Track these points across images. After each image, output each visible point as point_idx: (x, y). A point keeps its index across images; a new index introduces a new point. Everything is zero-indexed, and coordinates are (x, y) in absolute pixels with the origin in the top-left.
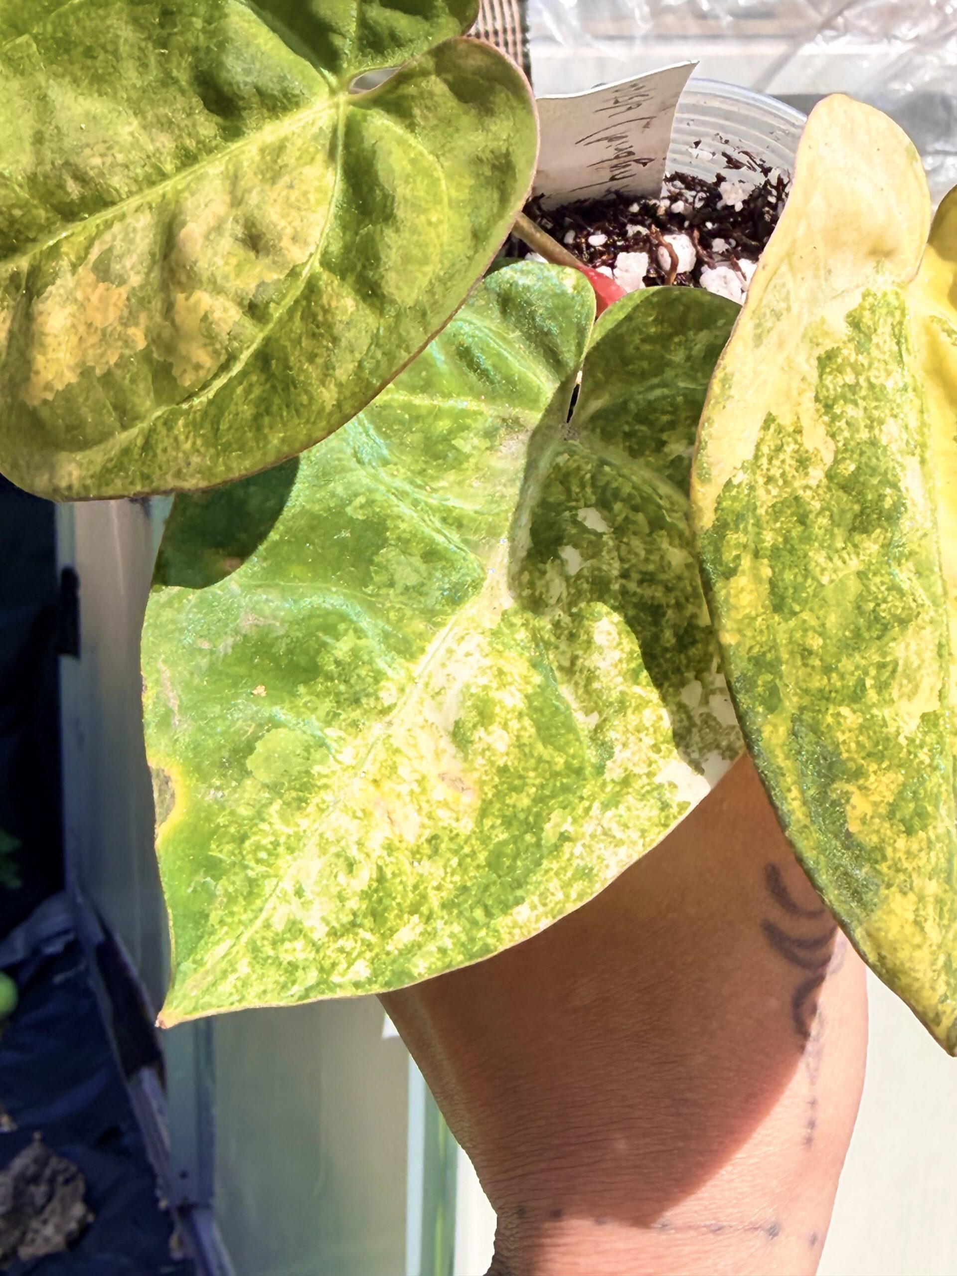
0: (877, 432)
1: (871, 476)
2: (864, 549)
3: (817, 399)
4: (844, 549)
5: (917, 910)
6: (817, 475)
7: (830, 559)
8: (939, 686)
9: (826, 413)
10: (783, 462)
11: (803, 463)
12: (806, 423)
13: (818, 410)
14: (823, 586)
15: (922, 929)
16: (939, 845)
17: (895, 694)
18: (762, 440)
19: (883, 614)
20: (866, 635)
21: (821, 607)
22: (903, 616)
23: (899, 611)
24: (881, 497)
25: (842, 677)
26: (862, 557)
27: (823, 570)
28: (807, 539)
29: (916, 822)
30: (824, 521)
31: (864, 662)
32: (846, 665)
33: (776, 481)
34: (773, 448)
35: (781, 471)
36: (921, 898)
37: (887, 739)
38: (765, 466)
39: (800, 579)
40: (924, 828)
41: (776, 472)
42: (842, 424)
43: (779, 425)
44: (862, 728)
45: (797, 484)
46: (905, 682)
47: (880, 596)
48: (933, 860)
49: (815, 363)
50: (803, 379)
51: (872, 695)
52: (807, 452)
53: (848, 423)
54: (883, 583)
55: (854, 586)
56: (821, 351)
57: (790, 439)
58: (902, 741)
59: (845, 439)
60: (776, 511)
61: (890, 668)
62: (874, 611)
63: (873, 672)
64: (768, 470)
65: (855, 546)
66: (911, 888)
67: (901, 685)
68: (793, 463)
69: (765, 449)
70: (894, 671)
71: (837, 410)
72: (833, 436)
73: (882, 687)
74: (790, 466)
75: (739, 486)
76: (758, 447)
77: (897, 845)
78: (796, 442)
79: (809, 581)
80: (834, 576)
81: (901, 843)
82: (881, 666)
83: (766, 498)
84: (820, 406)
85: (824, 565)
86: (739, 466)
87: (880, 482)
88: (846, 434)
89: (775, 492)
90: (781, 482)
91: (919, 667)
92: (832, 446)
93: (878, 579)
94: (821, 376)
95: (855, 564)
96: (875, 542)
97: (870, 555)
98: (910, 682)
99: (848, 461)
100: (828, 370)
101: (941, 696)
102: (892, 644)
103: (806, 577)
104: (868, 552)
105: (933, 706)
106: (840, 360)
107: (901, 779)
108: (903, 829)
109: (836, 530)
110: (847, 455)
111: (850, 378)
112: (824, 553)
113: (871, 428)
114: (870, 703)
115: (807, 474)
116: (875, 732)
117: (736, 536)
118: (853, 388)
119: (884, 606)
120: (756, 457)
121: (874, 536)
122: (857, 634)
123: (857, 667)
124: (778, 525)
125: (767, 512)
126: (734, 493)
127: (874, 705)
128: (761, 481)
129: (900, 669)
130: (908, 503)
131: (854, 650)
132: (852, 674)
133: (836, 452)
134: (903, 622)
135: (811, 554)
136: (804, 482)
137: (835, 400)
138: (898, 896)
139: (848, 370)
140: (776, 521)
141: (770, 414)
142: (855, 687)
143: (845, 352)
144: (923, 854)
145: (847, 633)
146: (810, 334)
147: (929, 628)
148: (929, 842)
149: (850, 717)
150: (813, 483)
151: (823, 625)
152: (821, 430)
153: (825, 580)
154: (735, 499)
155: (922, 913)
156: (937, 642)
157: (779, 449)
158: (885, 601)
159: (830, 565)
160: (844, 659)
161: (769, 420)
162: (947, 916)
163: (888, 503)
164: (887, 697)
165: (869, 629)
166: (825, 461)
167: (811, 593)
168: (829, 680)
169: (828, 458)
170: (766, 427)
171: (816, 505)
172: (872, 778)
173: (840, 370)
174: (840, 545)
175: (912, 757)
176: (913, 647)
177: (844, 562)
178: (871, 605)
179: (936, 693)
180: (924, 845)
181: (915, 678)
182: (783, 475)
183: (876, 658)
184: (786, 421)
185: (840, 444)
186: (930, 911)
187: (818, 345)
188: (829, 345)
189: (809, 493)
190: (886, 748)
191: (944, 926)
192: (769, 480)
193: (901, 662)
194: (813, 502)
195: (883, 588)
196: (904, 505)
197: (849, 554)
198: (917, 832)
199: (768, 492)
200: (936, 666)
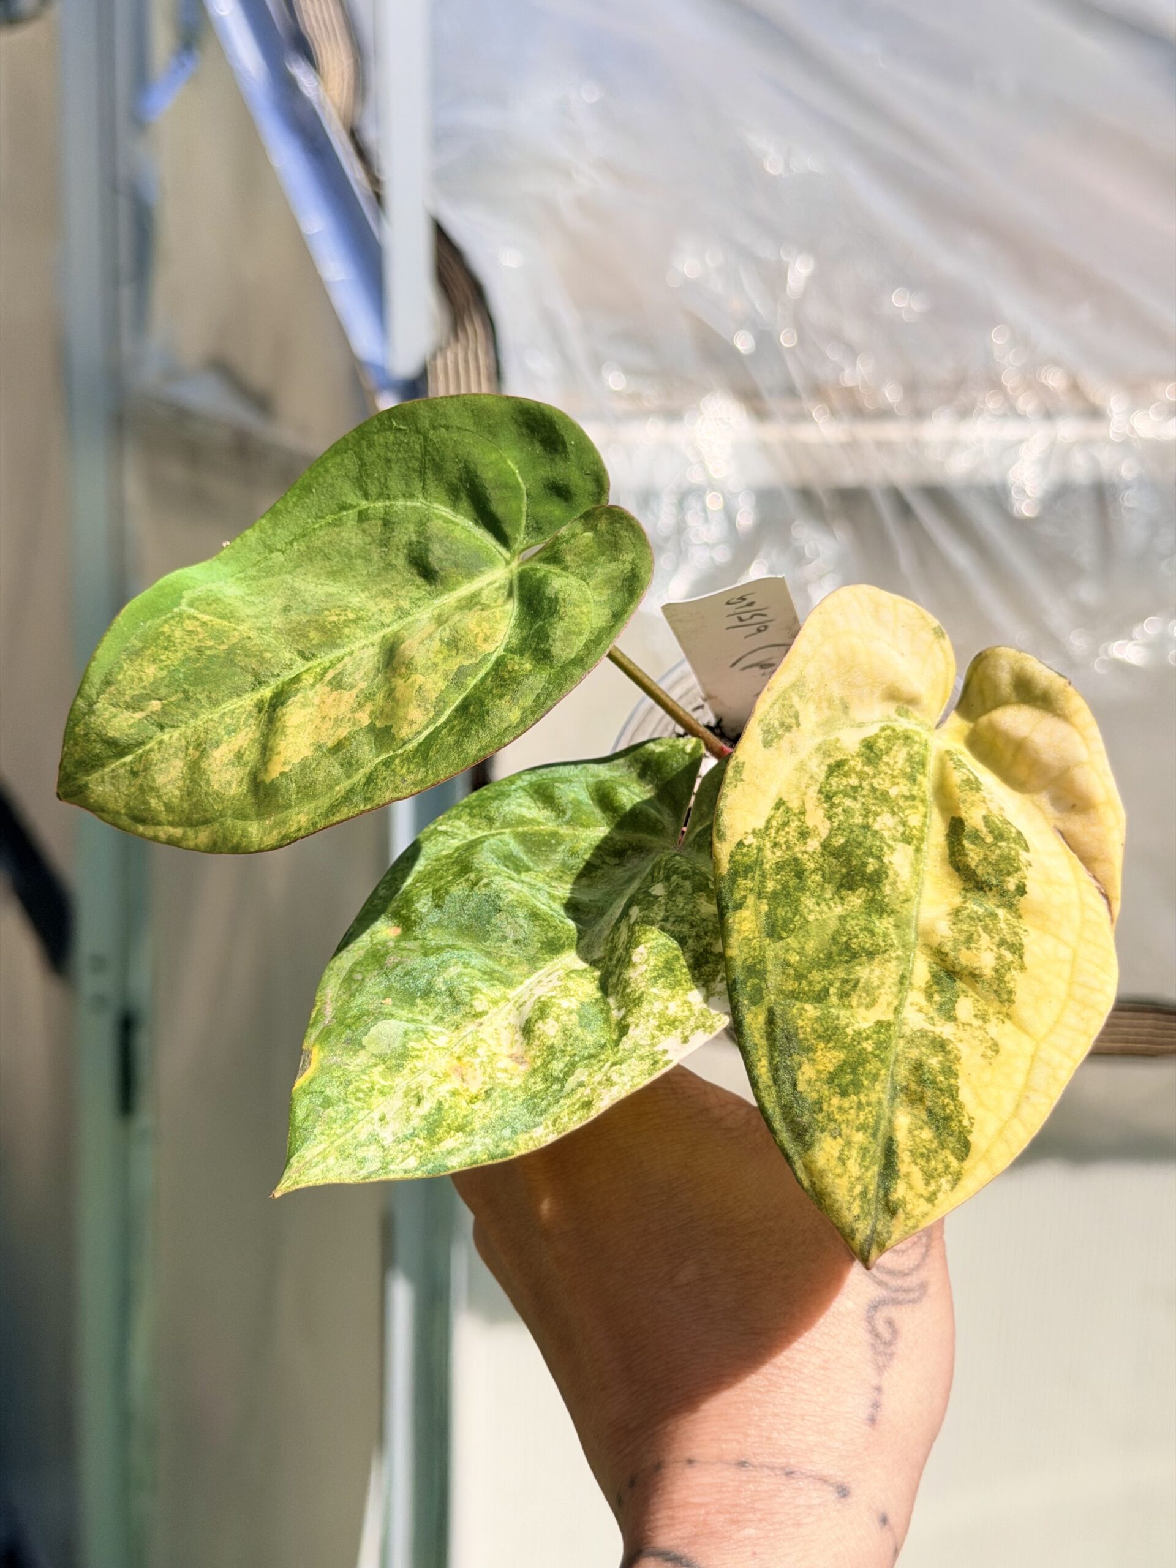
0: (870, 820)
1: (857, 848)
2: (849, 901)
3: (820, 792)
4: (831, 899)
5: (842, 1150)
6: (813, 844)
7: (818, 904)
8: (896, 1003)
9: (826, 802)
10: (788, 833)
11: (804, 834)
12: (809, 807)
13: (819, 799)
14: (808, 922)
15: (844, 1164)
16: (868, 1109)
17: (854, 1003)
18: (772, 817)
19: (853, 946)
20: (837, 958)
21: (803, 936)
22: (871, 949)
23: (867, 946)
24: (865, 865)
25: (810, 983)
26: (846, 907)
27: (811, 911)
28: (802, 889)
29: (851, 1089)
30: (818, 878)
31: (831, 976)
32: (815, 975)
33: (781, 846)
34: (780, 822)
35: (785, 839)
36: (848, 1143)
37: (837, 1028)
38: (773, 835)
39: (790, 915)
40: (857, 1093)
41: (781, 840)
42: (839, 810)
43: (788, 808)
44: (818, 1019)
45: (797, 849)
46: (864, 995)
47: (853, 933)
48: (862, 1117)
49: (825, 768)
50: (812, 777)
51: (834, 999)
52: (808, 828)
53: (844, 810)
54: (857, 925)
55: (833, 925)
56: (831, 761)
57: (795, 818)
58: (849, 1031)
59: (840, 821)
60: (779, 867)
61: (852, 983)
62: (846, 943)
63: (837, 984)
64: (775, 838)
65: (842, 898)
66: (840, 1135)
67: (860, 997)
68: (796, 834)
69: (774, 823)
70: (855, 986)
71: (836, 800)
72: (830, 818)
73: (844, 995)
74: (793, 836)
75: (750, 846)
76: (768, 821)
77: (831, 1102)
78: (800, 820)
79: (797, 917)
80: (819, 917)
81: (836, 1101)
82: (845, 981)
83: (771, 857)
84: (821, 796)
85: (811, 908)
86: (750, 831)
87: (864, 853)
88: (842, 818)
89: (779, 853)
90: (784, 847)
91: (878, 987)
92: (828, 824)
93: (854, 922)
94: (827, 778)
95: (838, 910)
96: (859, 897)
97: (853, 906)
98: (868, 995)
99: (839, 837)
100: (835, 774)
101: (897, 1011)
102: (858, 968)
103: (795, 914)
104: (852, 904)
105: (889, 1017)
106: (846, 768)
107: (842, 1056)
108: (838, 1091)
109: (827, 885)
110: (840, 832)
111: (854, 781)
112: (814, 900)
113: (866, 816)
114: (830, 1004)
115: (805, 843)
116: (827, 1023)
117: (745, 882)
118: (855, 789)
119: (855, 940)
120: (767, 828)
121: (857, 893)
122: (830, 956)
123: (824, 980)
124: (779, 877)
125: (771, 867)
126: (745, 850)
127: (834, 1006)
128: (769, 845)
129: (861, 985)
130: (891, 873)
131: (824, 967)
132: (819, 983)
133: (831, 830)
134: (871, 955)
135: (802, 899)
136: (803, 849)
137: (835, 794)
138: (829, 1139)
139: (853, 775)
140: (778, 874)
141: (781, 799)
142: (820, 991)
143: (852, 763)
144: (852, 1111)
145: (821, 956)
146: (824, 748)
147: (894, 963)
148: (860, 1103)
149: (811, 1010)
150: (810, 849)
151: (803, 948)
152: (821, 813)
153: (811, 918)
154: (745, 855)
155: (846, 1153)
156: (900, 973)
157: (786, 824)
158: (857, 937)
159: (818, 909)
160: (814, 972)
161: (780, 804)
162: (868, 1160)
163: (870, 869)
164: (846, 1003)
165: (840, 955)
166: (821, 834)
167: (798, 926)
168: (800, 984)
169: (824, 833)
170: (777, 807)
171: (812, 865)
172: (819, 1053)
173: (846, 775)
174: (828, 896)
175: (855, 1043)
176: (877, 972)
177: (830, 908)
178: (845, 939)
179: (892, 1008)
180: (854, 1105)
181: (873, 994)
182: (787, 842)
183: (842, 975)
184: (795, 805)
185: (835, 824)
186: (854, 1153)
187: (830, 756)
188: (839, 757)
189: (806, 856)
190: (834, 1034)
191: (865, 1166)
192: (776, 845)
193: (862, 981)
194: (808, 863)
195: (857, 928)
196: (885, 873)
197: (835, 903)
198: (849, 1096)
199: (774, 853)
200: (895, 989)
